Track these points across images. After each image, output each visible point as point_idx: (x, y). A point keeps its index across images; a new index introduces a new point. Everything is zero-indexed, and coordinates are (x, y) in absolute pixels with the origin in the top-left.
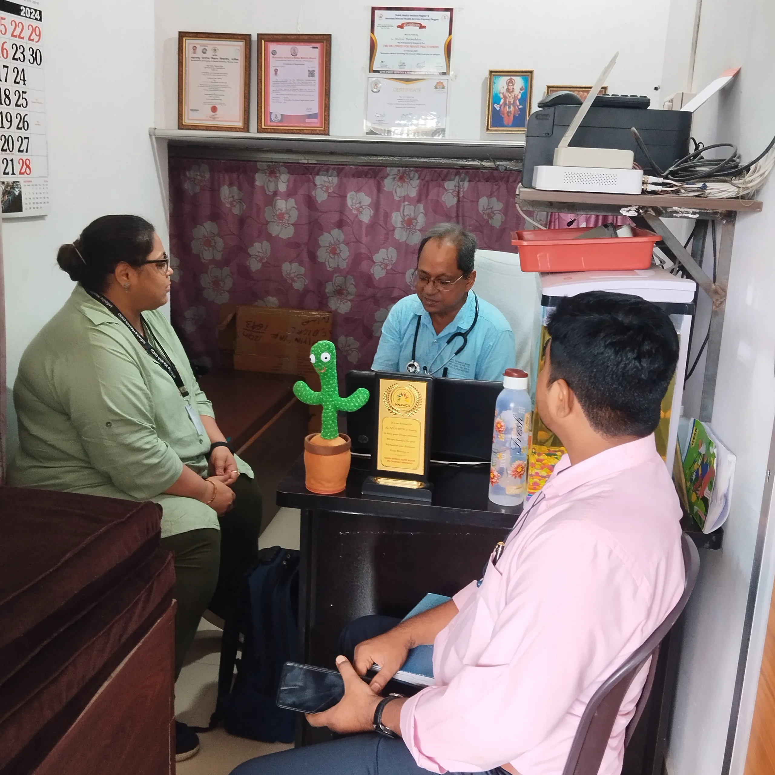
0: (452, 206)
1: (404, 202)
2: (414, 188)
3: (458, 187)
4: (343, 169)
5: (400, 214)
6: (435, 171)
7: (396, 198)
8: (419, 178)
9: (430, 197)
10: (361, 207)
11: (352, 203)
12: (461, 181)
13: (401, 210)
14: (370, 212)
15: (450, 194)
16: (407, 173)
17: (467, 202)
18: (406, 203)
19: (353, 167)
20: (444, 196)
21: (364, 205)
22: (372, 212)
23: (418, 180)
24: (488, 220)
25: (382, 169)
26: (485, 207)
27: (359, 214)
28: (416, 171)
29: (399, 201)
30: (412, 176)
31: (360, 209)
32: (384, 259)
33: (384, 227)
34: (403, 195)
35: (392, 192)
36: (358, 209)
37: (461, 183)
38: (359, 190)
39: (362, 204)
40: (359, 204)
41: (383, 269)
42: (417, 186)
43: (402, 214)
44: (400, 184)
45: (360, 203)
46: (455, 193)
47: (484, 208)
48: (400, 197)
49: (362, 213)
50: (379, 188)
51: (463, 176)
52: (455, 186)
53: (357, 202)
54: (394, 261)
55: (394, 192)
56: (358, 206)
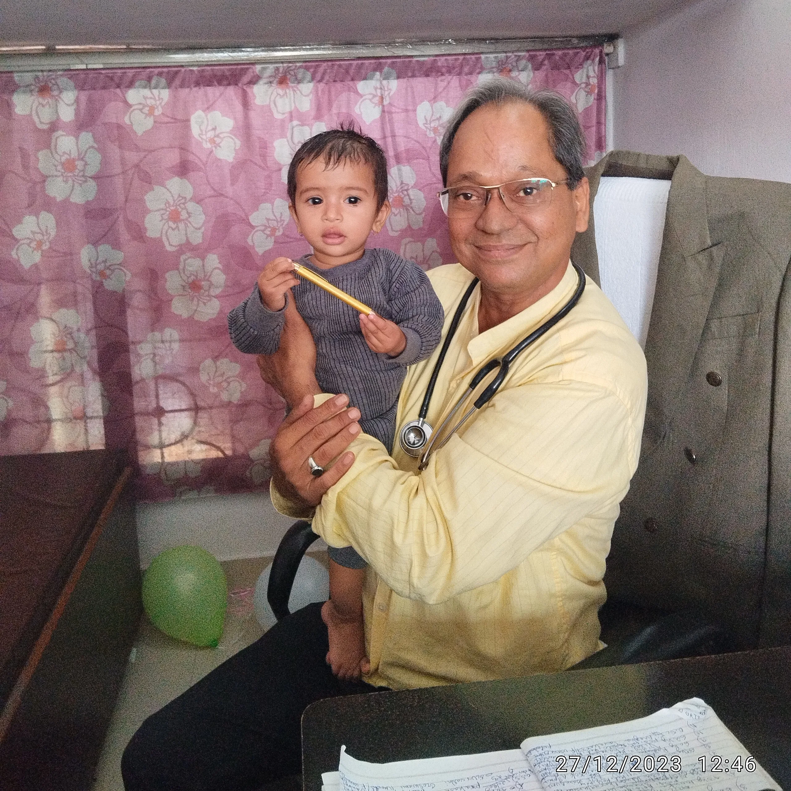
0: (374, 121)
1: (291, 120)
2: (305, 96)
3: (381, 88)
4: (177, 73)
5: (288, 141)
6: (340, 66)
7: (278, 116)
8: (313, 79)
9: (334, 111)
10: (218, 136)
11: (201, 130)
12: (384, 79)
13: (289, 135)
14: (235, 143)
15: (368, 101)
16: (292, 73)
17: (398, 113)
18: (295, 123)
19: (195, 68)
20: (358, 106)
21: (221, 133)
22: (238, 143)
23: (310, 82)
24: (436, 139)
25: (247, 69)
26: (428, 119)
27: (214, 149)
28: (307, 68)
29: (283, 121)
30: (300, 76)
31: (216, 139)
32: (268, 220)
33: (263, 165)
34: (288, 109)
35: (269, 106)
36: (212, 141)
37: (385, 82)
38: (209, 108)
39: (218, 132)
40: (213, 132)
41: (268, 236)
42: (311, 92)
43: (290, 140)
44: (281, 92)
45: (214, 129)
46: (376, 100)
47: (426, 120)
48: (283, 114)
49: (220, 147)
50: (246, 103)
51: (386, 69)
52: (376, 89)
53: (210, 128)
54: (286, 223)
55: (272, 106)
56: (211, 134)
